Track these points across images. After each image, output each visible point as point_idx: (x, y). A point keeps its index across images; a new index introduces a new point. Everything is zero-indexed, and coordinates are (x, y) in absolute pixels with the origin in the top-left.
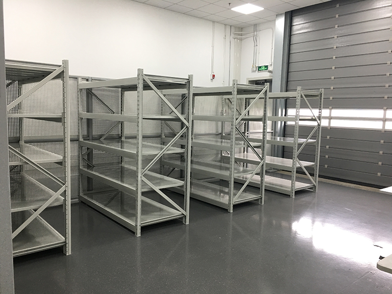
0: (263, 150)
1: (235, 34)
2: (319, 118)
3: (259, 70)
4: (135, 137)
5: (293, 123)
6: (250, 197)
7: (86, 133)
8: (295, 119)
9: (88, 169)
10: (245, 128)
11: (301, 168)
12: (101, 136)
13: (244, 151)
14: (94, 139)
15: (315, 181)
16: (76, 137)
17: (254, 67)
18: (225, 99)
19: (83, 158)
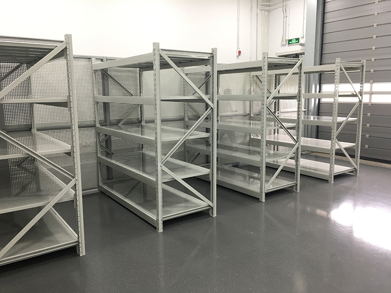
0: (298, 131)
1: (262, 5)
2: (361, 93)
3: (289, 44)
4: (153, 121)
5: (331, 100)
6: (284, 183)
7: (102, 118)
8: (333, 95)
9: (107, 157)
10: (275, 107)
11: (340, 150)
12: (119, 121)
13: (275, 132)
14: (112, 124)
15: (356, 163)
16: (93, 123)
17: (284, 40)
18: (253, 76)
19: (101, 145)
